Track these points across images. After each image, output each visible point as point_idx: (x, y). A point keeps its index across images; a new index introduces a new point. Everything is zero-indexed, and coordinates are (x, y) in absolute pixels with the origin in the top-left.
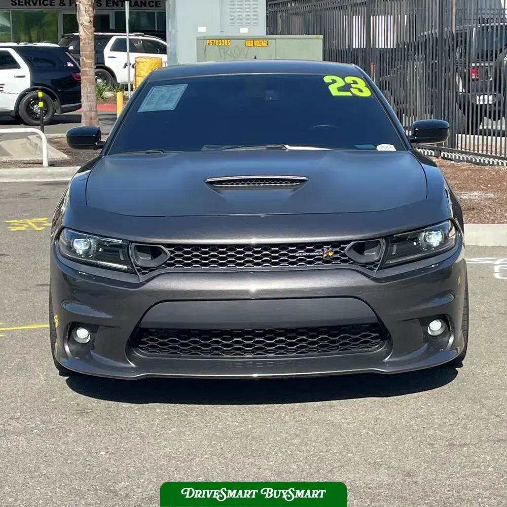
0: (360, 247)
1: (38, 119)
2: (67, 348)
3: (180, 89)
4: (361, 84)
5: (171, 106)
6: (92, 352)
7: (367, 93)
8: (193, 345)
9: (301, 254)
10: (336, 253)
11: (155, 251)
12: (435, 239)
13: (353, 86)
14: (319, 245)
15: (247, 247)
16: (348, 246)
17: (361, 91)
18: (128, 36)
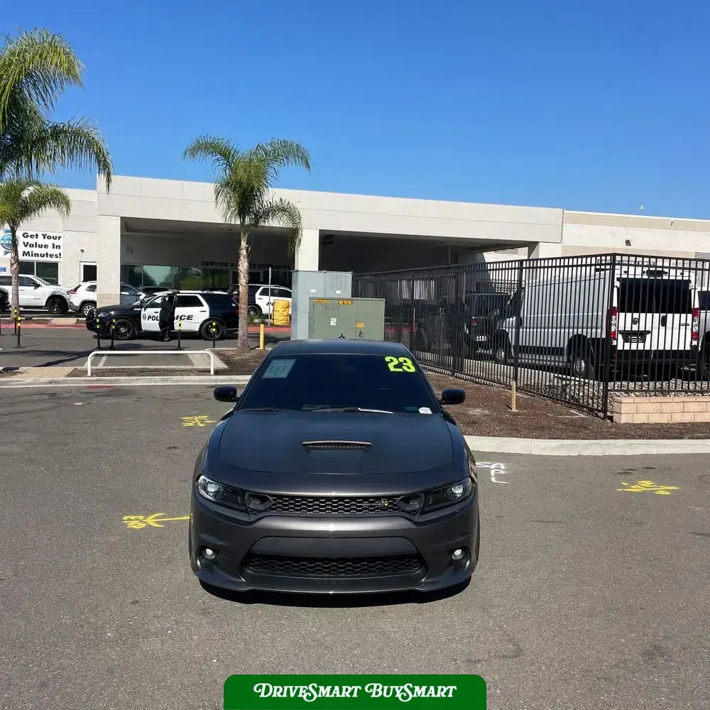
0: (407, 499)
1: (212, 337)
2: (199, 563)
3: (290, 363)
4: (409, 363)
5: (284, 375)
6: (214, 567)
7: (413, 369)
8: (286, 566)
9: (366, 504)
10: (390, 503)
11: (263, 499)
12: (458, 491)
13: (404, 364)
14: (378, 498)
15: (328, 499)
16: (399, 499)
17: (409, 368)
18: (270, 286)
